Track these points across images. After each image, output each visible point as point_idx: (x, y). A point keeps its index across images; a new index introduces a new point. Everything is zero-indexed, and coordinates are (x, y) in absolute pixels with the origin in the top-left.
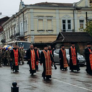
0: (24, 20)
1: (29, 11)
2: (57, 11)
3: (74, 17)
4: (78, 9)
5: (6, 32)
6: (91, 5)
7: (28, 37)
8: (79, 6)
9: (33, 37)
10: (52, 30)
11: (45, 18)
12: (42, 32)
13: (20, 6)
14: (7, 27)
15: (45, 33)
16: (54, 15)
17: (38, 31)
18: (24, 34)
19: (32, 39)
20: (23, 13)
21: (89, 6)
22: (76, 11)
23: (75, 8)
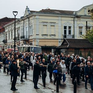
0: (30, 25)
1: (35, 18)
2: (60, 18)
3: (74, 24)
4: (78, 17)
5: (8, 33)
6: (89, 14)
7: (33, 40)
8: (78, 14)
9: (38, 40)
10: (54, 35)
11: (49, 24)
12: (46, 36)
13: (25, 11)
14: (10, 29)
15: (49, 37)
16: (56, 22)
17: (43, 35)
18: (29, 37)
19: (37, 42)
20: (29, 18)
21: (87, 15)
22: (76, 19)
23: (76, 16)
